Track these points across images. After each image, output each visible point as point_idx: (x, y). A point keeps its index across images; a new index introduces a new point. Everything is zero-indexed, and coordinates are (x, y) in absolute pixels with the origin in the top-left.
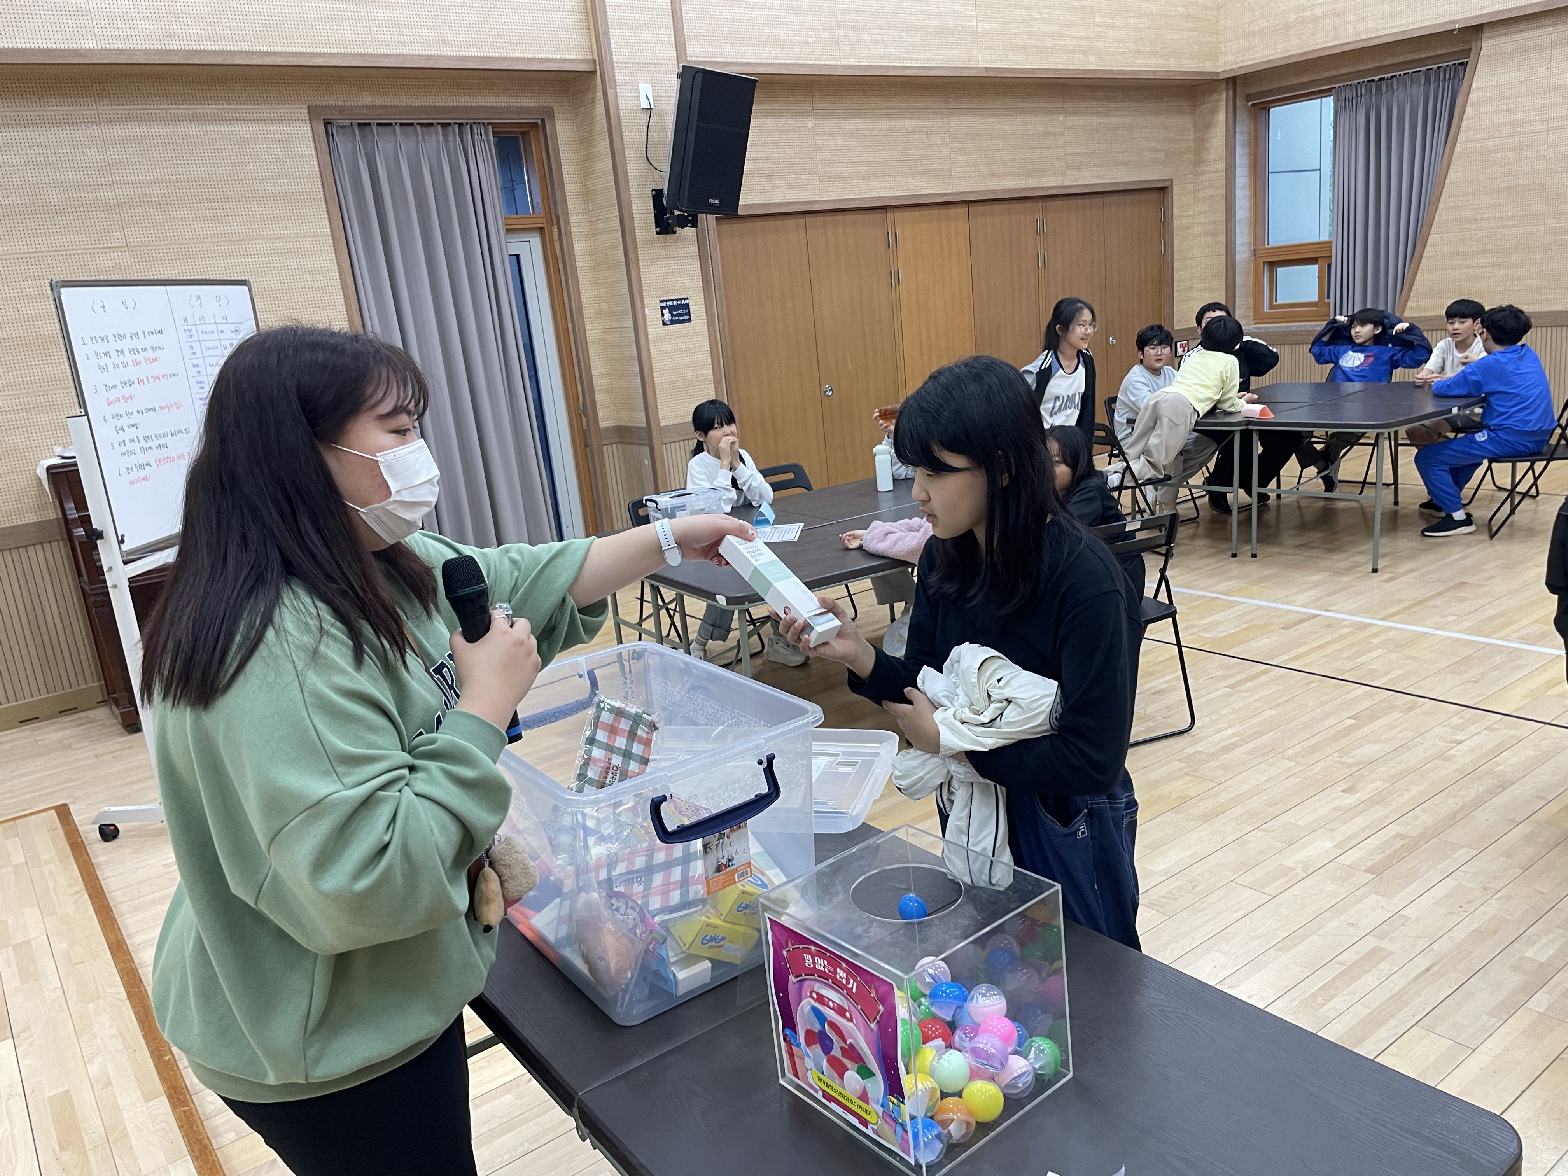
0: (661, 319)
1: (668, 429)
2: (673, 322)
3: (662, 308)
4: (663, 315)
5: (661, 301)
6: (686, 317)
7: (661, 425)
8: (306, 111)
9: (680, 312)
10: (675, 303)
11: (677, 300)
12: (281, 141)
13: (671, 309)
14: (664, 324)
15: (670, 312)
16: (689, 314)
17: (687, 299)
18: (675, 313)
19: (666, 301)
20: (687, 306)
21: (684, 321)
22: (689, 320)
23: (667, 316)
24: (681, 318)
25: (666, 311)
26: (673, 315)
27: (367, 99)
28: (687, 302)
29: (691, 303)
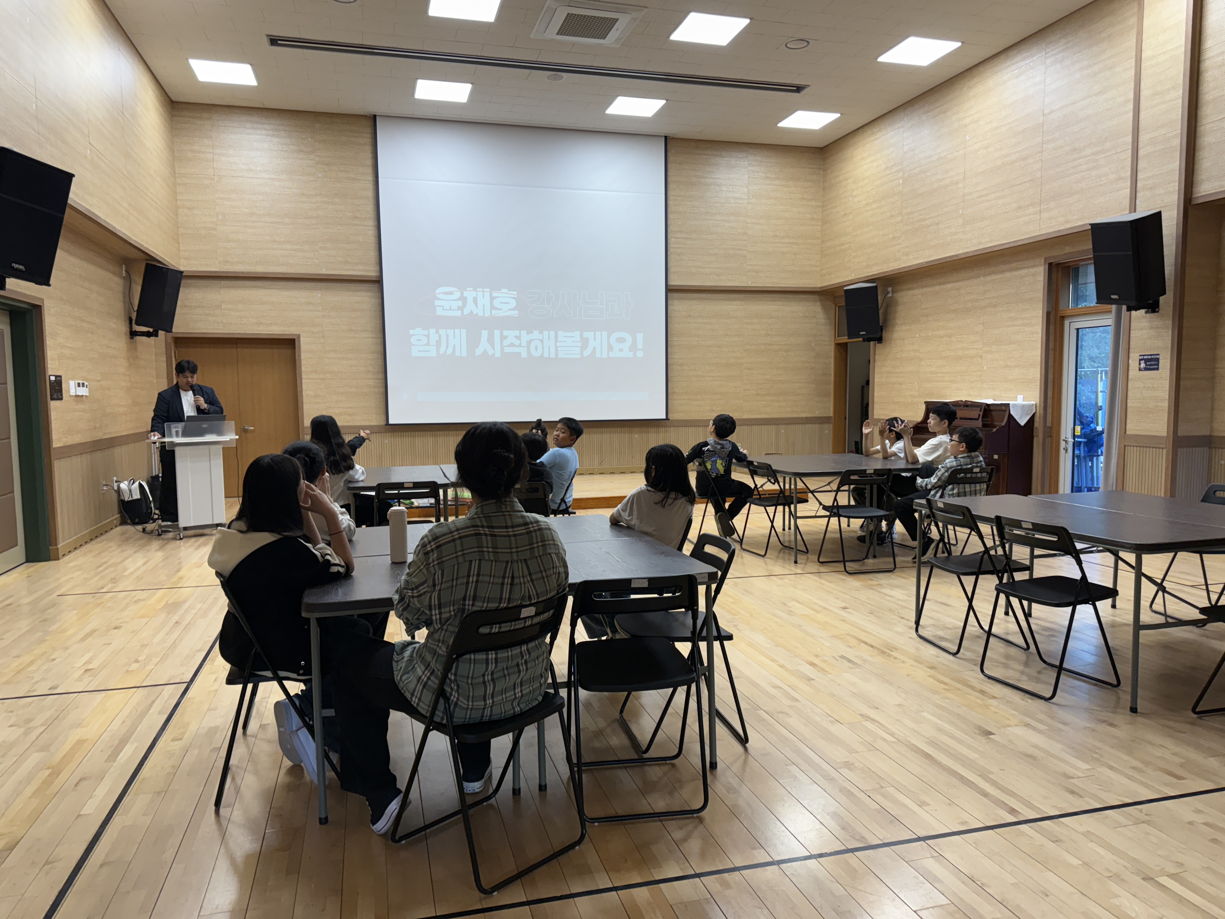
0: (1139, 366)
1: (1131, 437)
2: (1146, 369)
3: (1140, 360)
4: (1140, 364)
5: (1140, 355)
6: (1155, 367)
7: (1127, 433)
8: (1042, 260)
9: (1152, 363)
10: (1149, 357)
11: (1151, 355)
13: (1146, 361)
14: (1140, 370)
15: (1145, 363)
16: (1158, 365)
17: (1159, 354)
18: (1148, 363)
19: (1144, 355)
20: (1158, 360)
21: (1153, 369)
22: (1157, 369)
23: (1143, 365)
24: (1152, 367)
25: (1142, 362)
26: (1146, 365)
28: (1158, 357)
29: (1161, 357)
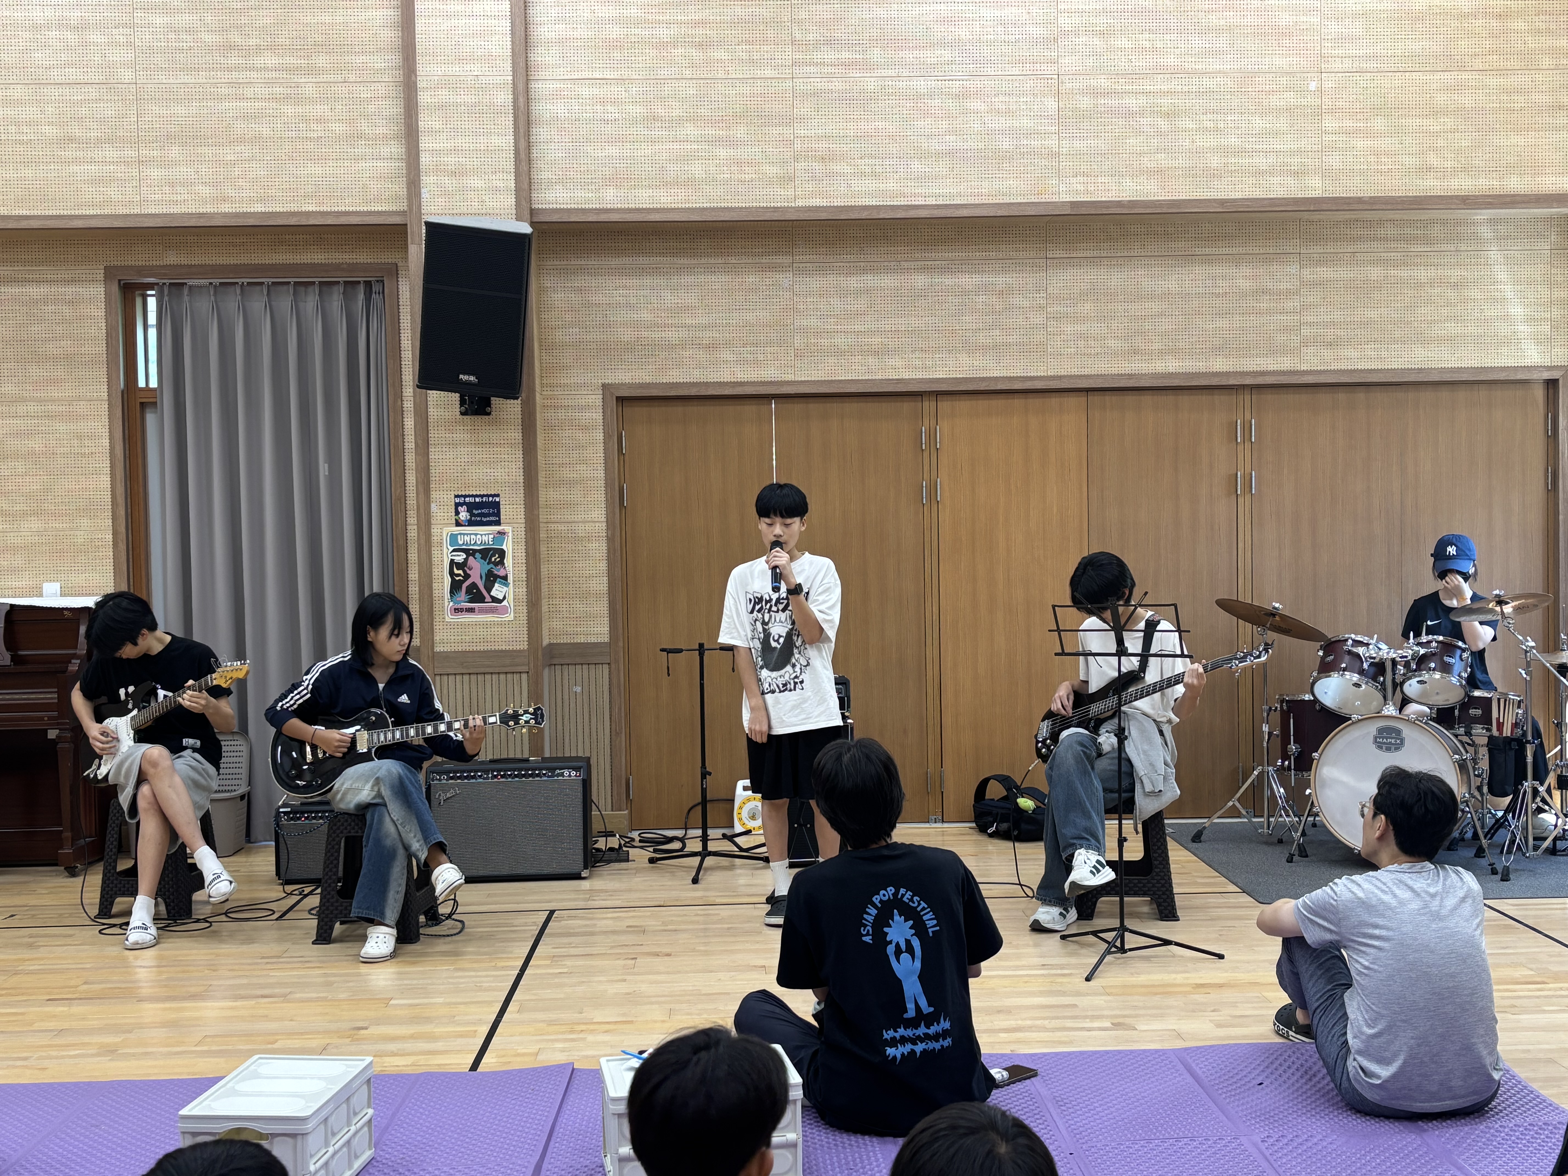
0: (454, 518)
1: (447, 656)
2: (471, 523)
3: (457, 505)
4: (457, 513)
5: (456, 496)
6: (492, 518)
7: (437, 649)
8: (103, 271)
9: (485, 511)
10: (477, 500)
11: (482, 496)
12: (71, 302)
14: (458, 524)
15: (469, 511)
16: (498, 514)
17: (498, 495)
18: (476, 512)
19: (465, 496)
20: (497, 505)
21: (488, 523)
22: (497, 523)
23: (464, 515)
24: (485, 519)
25: (462, 509)
26: (472, 515)
27: (172, 258)
28: (497, 500)
29: (503, 501)
